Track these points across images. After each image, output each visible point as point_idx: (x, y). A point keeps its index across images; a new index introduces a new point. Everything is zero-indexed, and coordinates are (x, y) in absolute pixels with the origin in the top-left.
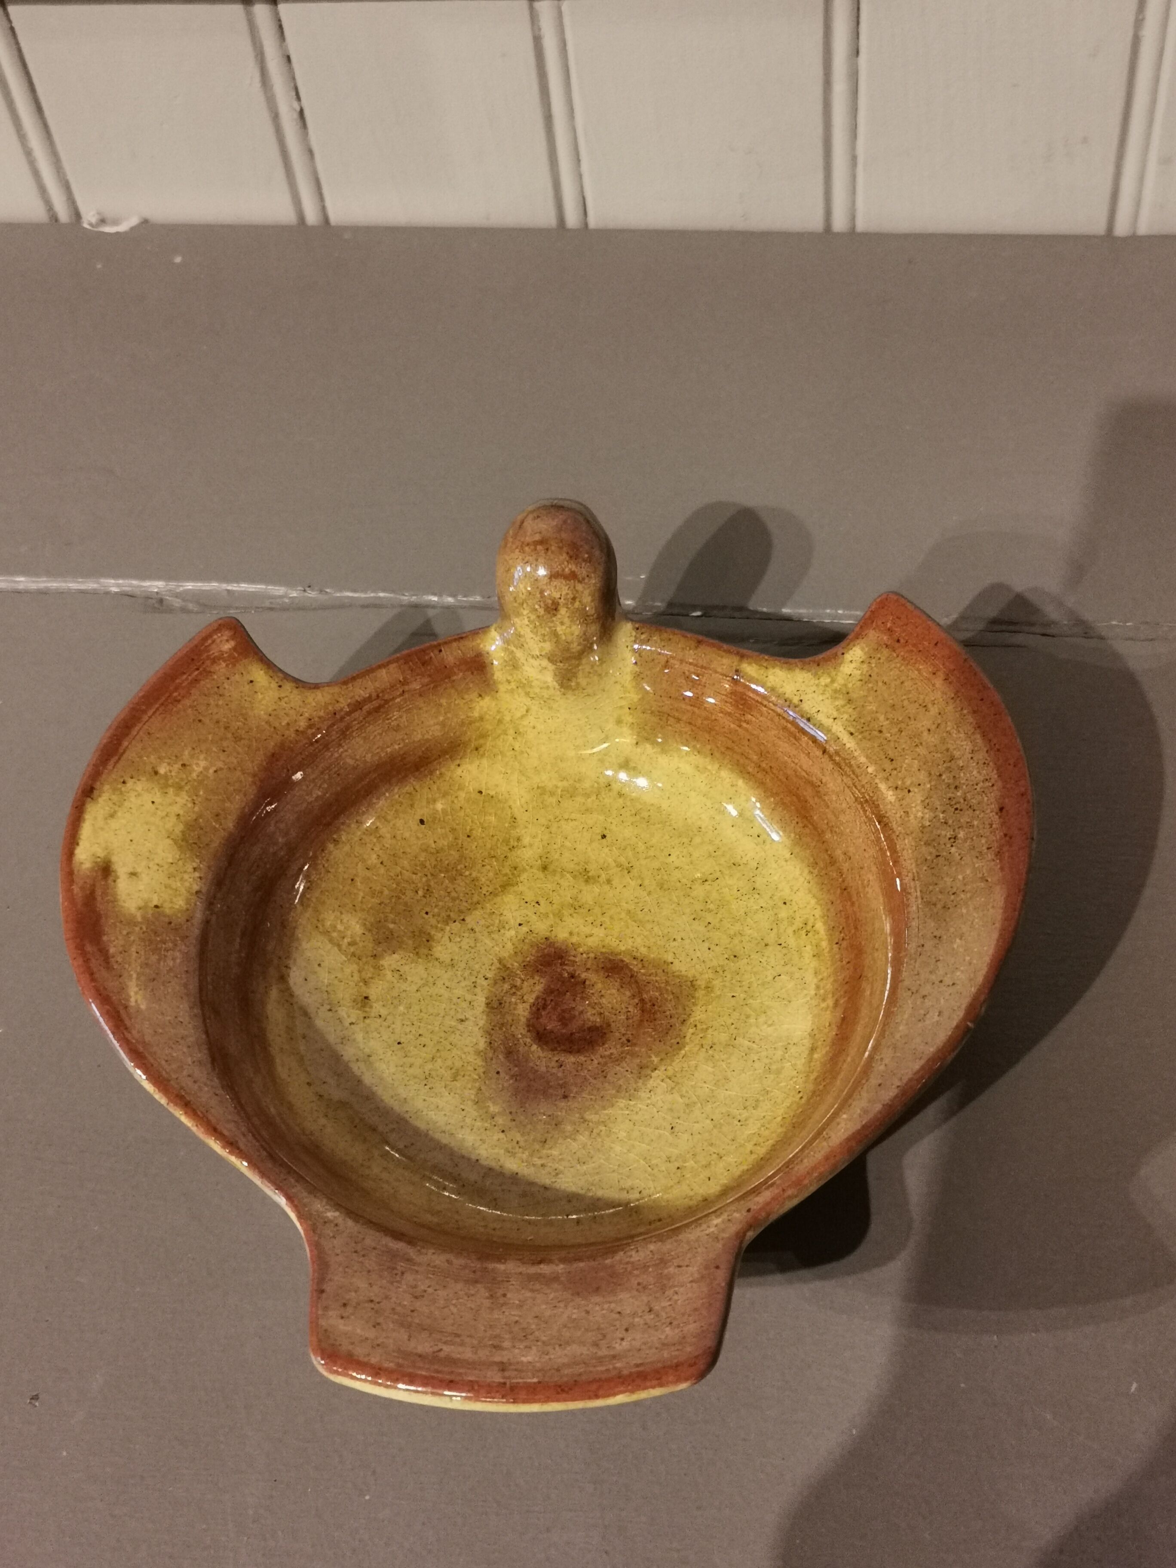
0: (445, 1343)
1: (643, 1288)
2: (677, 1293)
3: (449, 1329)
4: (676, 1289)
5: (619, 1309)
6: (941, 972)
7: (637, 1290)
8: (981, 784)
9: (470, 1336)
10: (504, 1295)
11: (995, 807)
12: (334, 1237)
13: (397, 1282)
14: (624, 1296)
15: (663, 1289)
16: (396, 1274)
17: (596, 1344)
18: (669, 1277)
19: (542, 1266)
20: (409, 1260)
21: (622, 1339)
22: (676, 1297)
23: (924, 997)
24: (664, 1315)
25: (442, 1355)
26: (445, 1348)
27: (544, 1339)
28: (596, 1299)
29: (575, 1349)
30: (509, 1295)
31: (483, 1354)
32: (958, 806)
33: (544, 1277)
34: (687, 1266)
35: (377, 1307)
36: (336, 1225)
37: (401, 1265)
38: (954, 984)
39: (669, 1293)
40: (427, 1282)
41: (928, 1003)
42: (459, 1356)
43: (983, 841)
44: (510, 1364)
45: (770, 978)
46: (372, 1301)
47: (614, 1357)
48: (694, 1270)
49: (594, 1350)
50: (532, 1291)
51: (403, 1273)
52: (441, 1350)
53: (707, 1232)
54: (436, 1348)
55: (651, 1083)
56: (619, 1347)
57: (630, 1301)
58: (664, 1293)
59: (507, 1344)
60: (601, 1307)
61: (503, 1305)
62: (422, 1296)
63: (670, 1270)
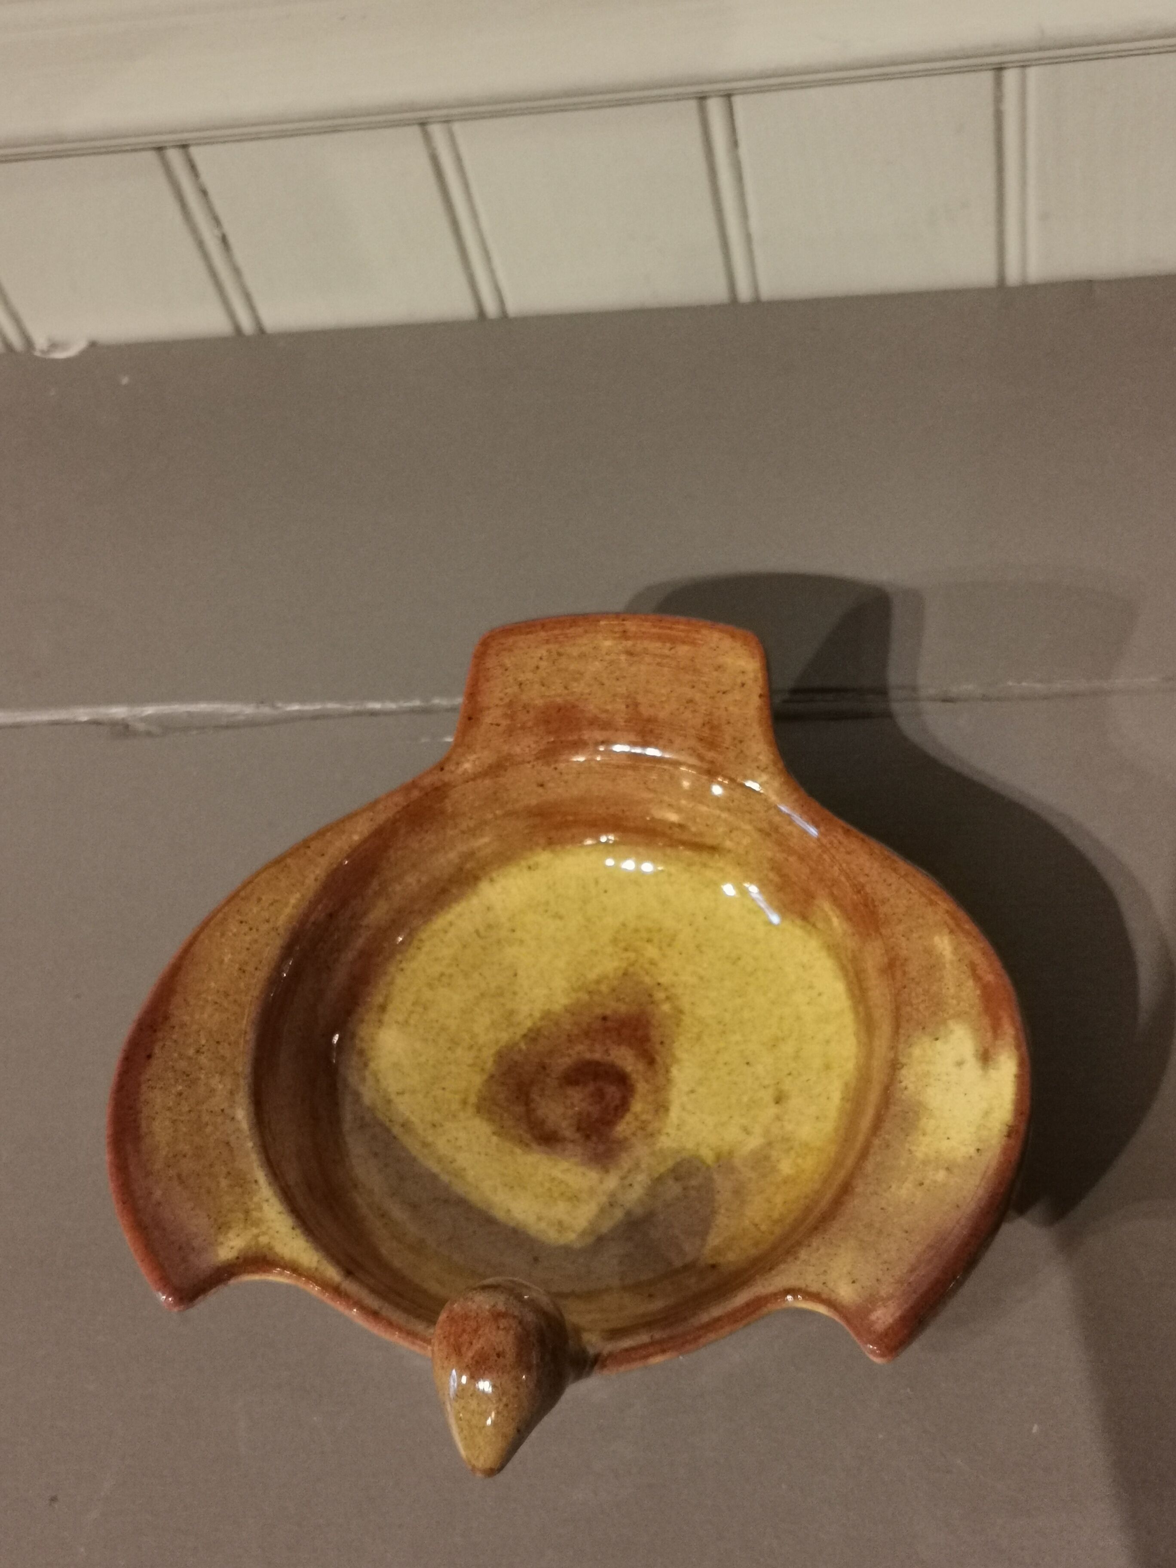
0: (667, 656)
1: (526, 708)
2: (501, 700)
3: (665, 670)
4: (501, 703)
5: (543, 689)
6: (248, 938)
7: (530, 706)
8: (158, 1086)
9: (649, 663)
10: (627, 706)
11: (154, 1062)
13: (707, 715)
14: (539, 702)
15: (510, 705)
16: (708, 722)
17: (560, 655)
18: (505, 716)
20: (701, 740)
21: (541, 658)
22: (502, 695)
23: (268, 921)
24: (511, 679)
26: (667, 652)
27: (597, 662)
28: (559, 700)
29: (575, 652)
30: (624, 707)
31: (641, 645)
32: (185, 1078)
33: (599, 725)
34: (492, 724)
35: (720, 687)
37: (706, 732)
38: (241, 922)
39: (507, 700)
40: (684, 719)
41: (266, 914)
43: (175, 1037)
44: (619, 638)
45: (407, 1096)
46: (724, 693)
47: (548, 642)
48: (487, 719)
49: (561, 650)
50: (607, 711)
51: (704, 724)
53: (475, 755)
54: (673, 651)
55: (529, 1023)
56: (543, 652)
57: (535, 696)
58: (510, 701)
59: (623, 657)
60: (556, 692)
61: (628, 697)
62: (687, 702)
63: (505, 723)
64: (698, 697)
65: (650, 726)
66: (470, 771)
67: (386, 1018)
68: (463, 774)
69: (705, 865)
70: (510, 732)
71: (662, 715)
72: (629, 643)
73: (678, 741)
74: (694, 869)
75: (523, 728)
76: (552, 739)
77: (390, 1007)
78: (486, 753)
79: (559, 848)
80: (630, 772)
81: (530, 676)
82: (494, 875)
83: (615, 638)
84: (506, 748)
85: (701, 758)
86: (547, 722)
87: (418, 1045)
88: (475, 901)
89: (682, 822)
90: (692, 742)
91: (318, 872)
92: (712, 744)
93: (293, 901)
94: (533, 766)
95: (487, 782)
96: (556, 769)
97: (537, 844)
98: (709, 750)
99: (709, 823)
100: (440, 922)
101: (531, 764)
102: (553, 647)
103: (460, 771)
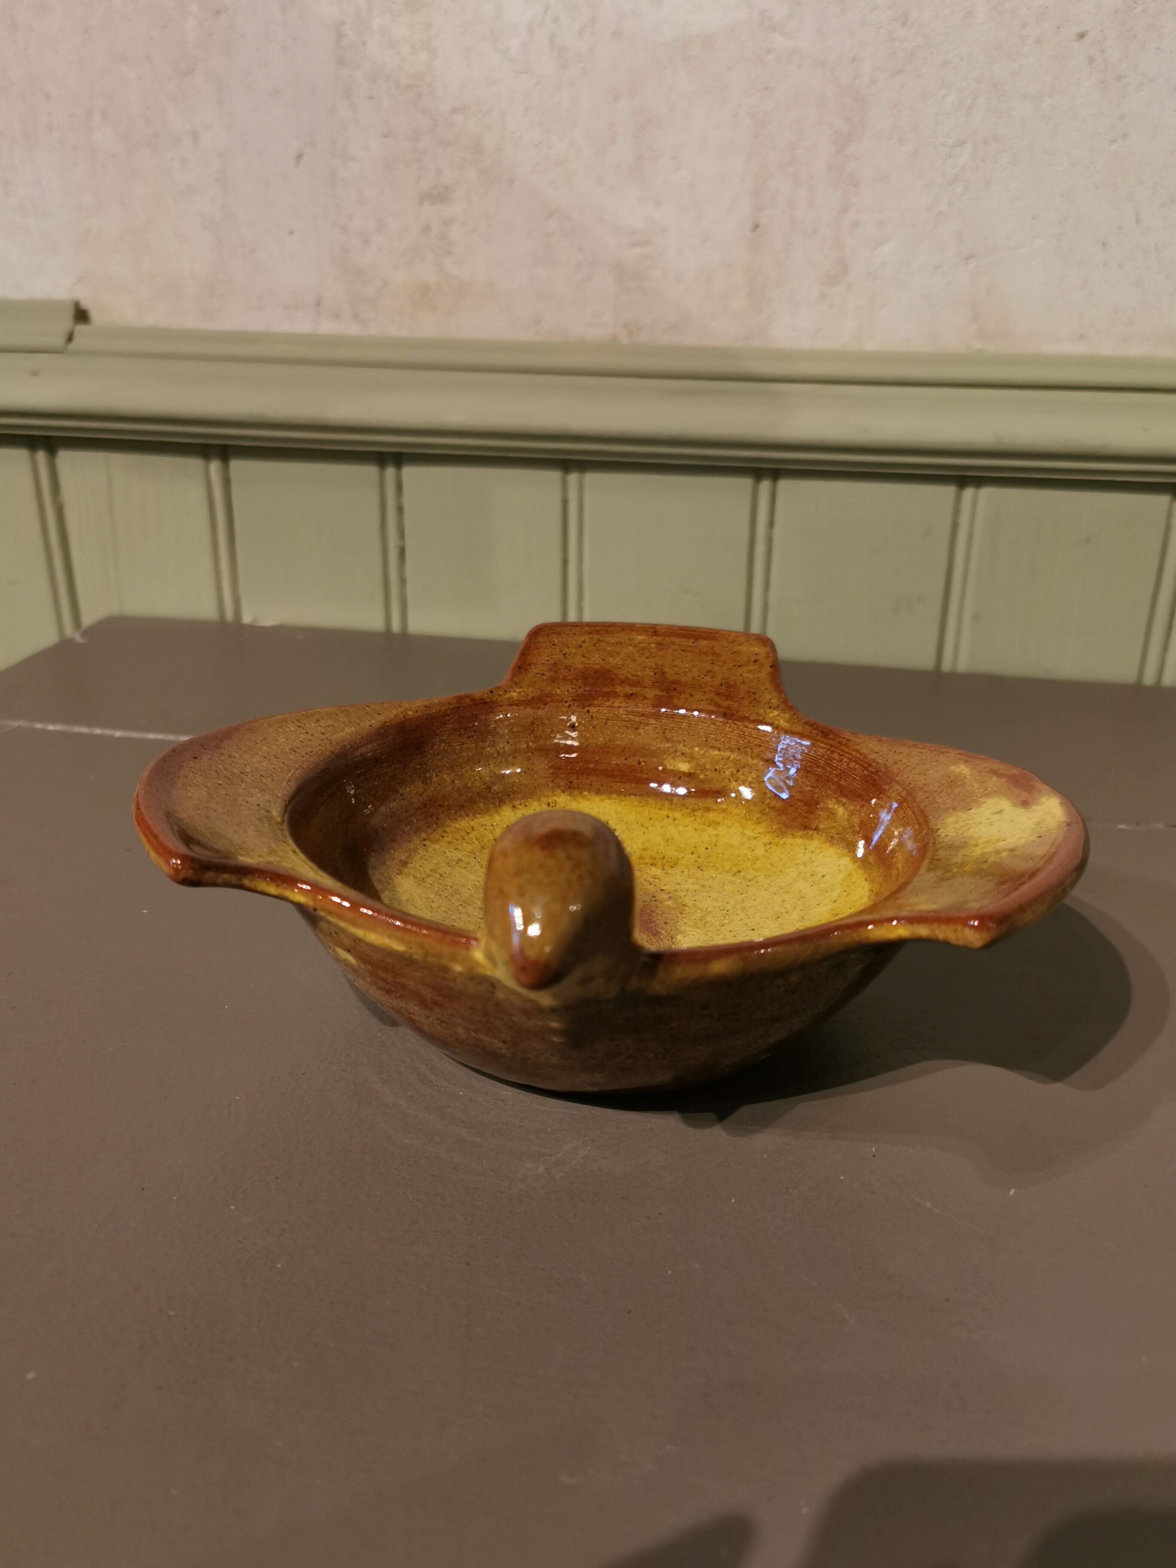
0: (690, 647)
1: (568, 668)
2: (547, 661)
3: (689, 654)
4: (547, 663)
5: (584, 659)
7: (571, 667)
9: (675, 650)
10: (655, 674)
12: (770, 700)
13: (724, 679)
14: (580, 666)
15: (555, 664)
16: (725, 683)
17: (599, 641)
18: (550, 670)
19: (631, 692)
20: (718, 695)
21: (584, 642)
22: (549, 658)
24: (557, 650)
25: (692, 640)
27: (630, 648)
28: (597, 666)
29: (613, 640)
30: (652, 674)
31: (668, 640)
33: (629, 684)
34: (538, 673)
35: (736, 663)
36: (770, 707)
37: (723, 690)
39: (552, 662)
40: (704, 681)
42: (682, 640)
44: (651, 635)
46: (739, 666)
47: (590, 633)
48: (534, 670)
49: (601, 639)
50: (638, 676)
51: (721, 685)
52: (693, 643)
53: (521, 689)
54: (696, 644)
56: (587, 638)
57: (577, 662)
58: (555, 662)
59: (653, 645)
60: (595, 660)
61: (656, 669)
62: (707, 672)
63: (548, 674)
64: (716, 668)
65: (674, 686)
66: (515, 698)
67: (405, 870)
68: (510, 699)
69: (708, 809)
70: (553, 680)
71: (684, 679)
72: (659, 638)
73: (698, 695)
74: (699, 813)
75: (564, 679)
76: (589, 689)
77: (410, 865)
78: (531, 689)
79: (576, 792)
80: (652, 721)
81: (573, 651)
82: (517, 803)
83: (647, 635)
84: (548, 689)
85: (719, 706)
86: (585, 678)
87: (432, 896)
88: (497, 818)
89: (692, 771)
90: (712, 696)
91: (373, 722)
92: (728, 697)
93: (347, 730)
94: (570, 706)
95: (528, 710)
96: (588, 712)
97: (559, 786)
98: (727, 700)
99: (717, 767)
100: (464, 823)
101: (568, 703)
102: (596, 637)
103: (507, 696)
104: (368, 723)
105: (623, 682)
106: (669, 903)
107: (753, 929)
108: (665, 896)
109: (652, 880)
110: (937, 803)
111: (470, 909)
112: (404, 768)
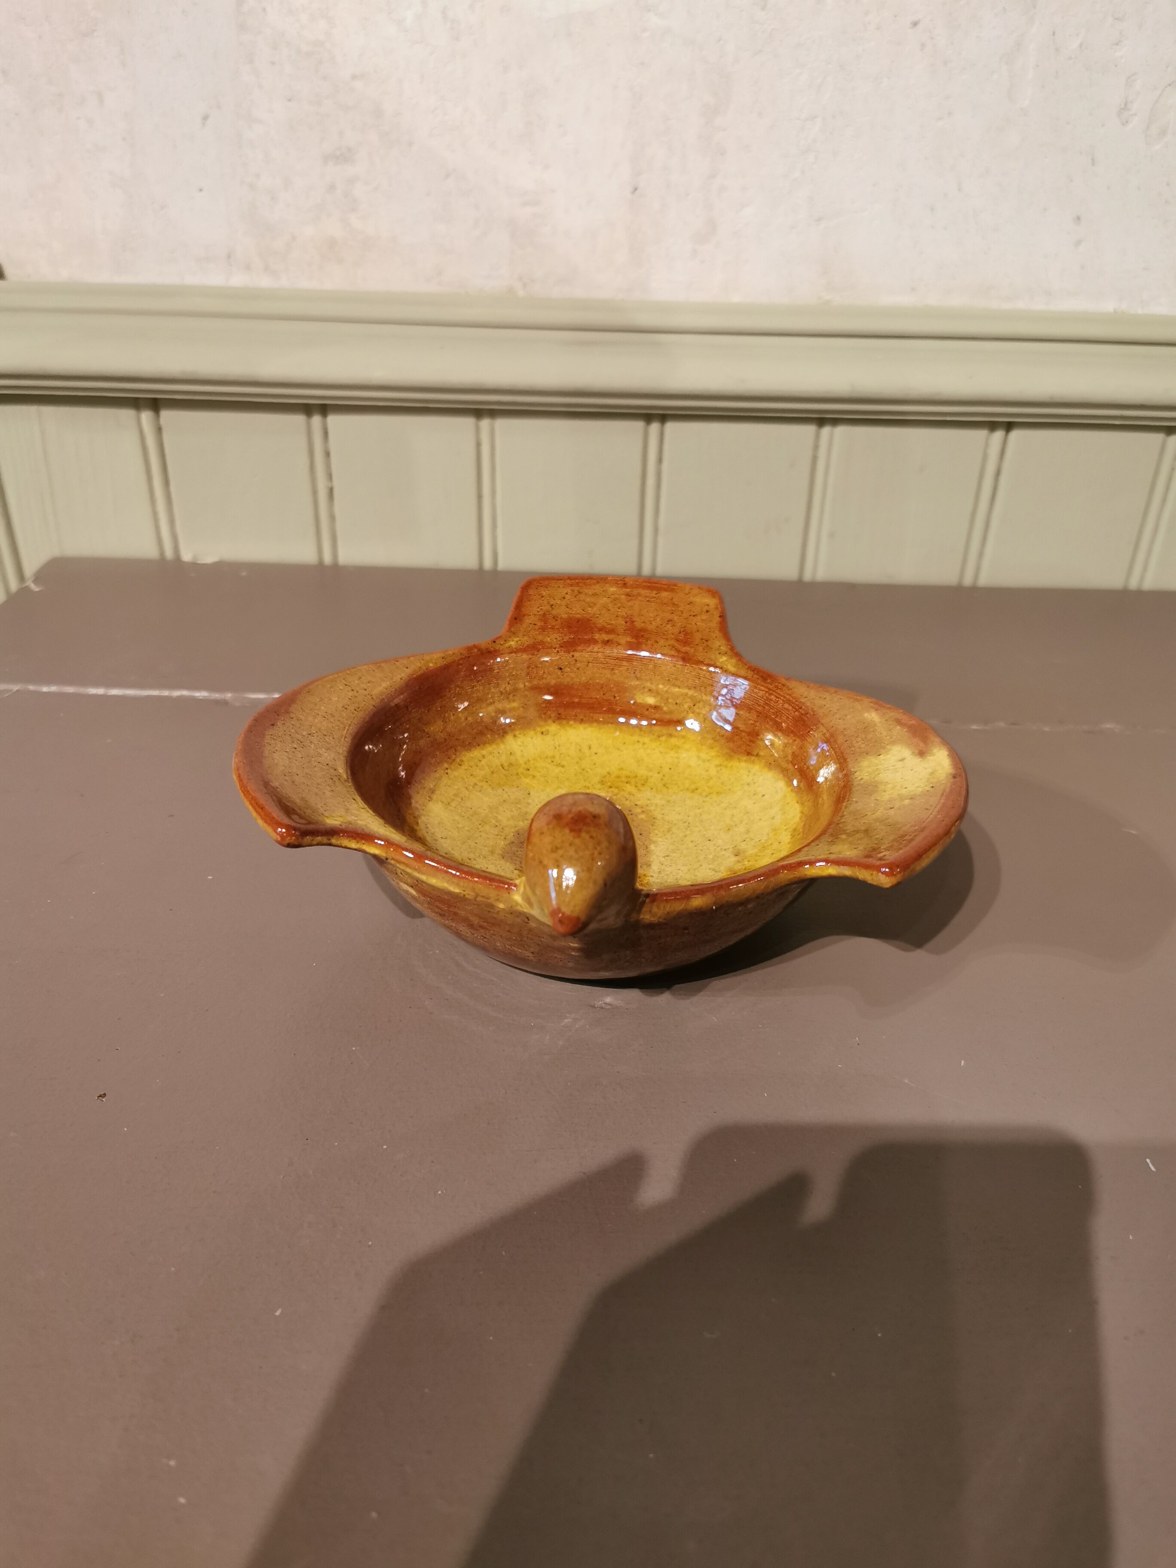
0: (654, 597)
1: (555, 618)
2: (538, 612)
3: (653, 604)
4: (538, 614)
5: (568, 609)
7: (558, 617)
9: (642, 601)
10: (626, 622)
12: (720, 646)
13: (682, 628)
14: (565, 616)
15: (544, 615)
16: (683, 631)
17: (579, 593)
18: (540, 620)
19: (607, 639)
20: (678, 640)
21: (567, 594)
22: (539, 610)
24: (545, 602)
25: (655, 592)
27: (605, 598)
28: (578, 616)
29: (590, 592)
31: (635, 592)
33: (606, 632)
34: (531, 624)
35: (692, 613)
36: (720, 653)
37: (681, 637)
39: (542, 612)
40: (666, 629)
42: (647, 591)
44: (621, 587)
46: (694, 616)
47: (572, 585)
48: (527, 621)
49: (581, 591)
50: (612, 624)
51: (680, 632)
52: (656, 594)
53: (518, 638)
54: (658, 595)
56: (569, 590)
57: (562, 612)
58: (544, 613)
59: (623, 597)
60: (577, 611)
61: (627, 618)
62: (668, 621)
63: (539, 624)
64: (676, 618)
65: (642, 633)
66: (514, 647)
67: (434, 797)
68: (509, 647)
69: (670, 735)
70: (543, 629)
71: (650, 627)
72: (628, 590)
73: (662, 642)
74: (663, 739)
75: (553, 628)
76: (573, 637)
77: (437, 792)
78: (526, 638)
79: (564, 722)
80: (625, 663)
81: (559, 602)
82: (517, 733)
83: (618, 587)
84: (540, 638)
85: (678, 651)
86: (569, 627)
87: (457, 818)
88: (502, 746)
89: (658, 704)
90: (672, 642)
91: (403, 675)
92: (686, 643)
93: (384, 685)
94: (558, 652)
95: (525, 656)
96: (573, 656)
97: (550, 717)
98: (685, 646)
99: (678, 702)
100: (476, 753)
101: (557, 650)
102: (576, 589)
103: (507, 645)
104: (399, 677)
105: (601, 630)
106: (643, 816)
107: (710, 840)
108: (639, 810)
109: (627, 796)
110: (854, 747)
111: (487, 827)
112: (428, 712)
